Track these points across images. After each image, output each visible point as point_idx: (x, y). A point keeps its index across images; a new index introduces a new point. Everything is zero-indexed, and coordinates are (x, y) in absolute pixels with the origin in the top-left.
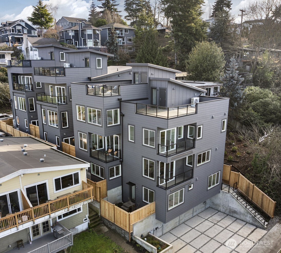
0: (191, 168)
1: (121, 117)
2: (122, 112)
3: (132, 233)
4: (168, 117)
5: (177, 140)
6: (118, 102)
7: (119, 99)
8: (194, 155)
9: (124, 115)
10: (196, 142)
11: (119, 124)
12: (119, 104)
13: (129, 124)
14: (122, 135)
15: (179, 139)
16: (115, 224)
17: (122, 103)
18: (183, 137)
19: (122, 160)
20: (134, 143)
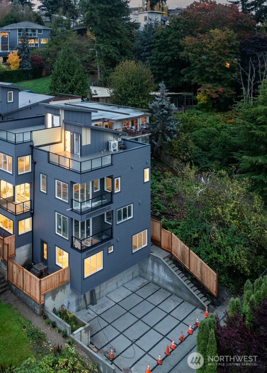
0: (110, 227)
1: (33, 164)
2: (33, 158)
3: (43, 304)
4: (81, 172)
5: (93, 193)
6: (31, 148)
7: (31, 146)
8: (112, 211)
9: (35, 163)
10: (114, 196)
11: (31, 171)
12: (31, 150)
13: (41, 173)
14: (33, 183)
15: (94, 191)
16: (24, 291)
17: (34, 149)
18: (99, 190)
19: (32, 212)
20: (46, 194)
